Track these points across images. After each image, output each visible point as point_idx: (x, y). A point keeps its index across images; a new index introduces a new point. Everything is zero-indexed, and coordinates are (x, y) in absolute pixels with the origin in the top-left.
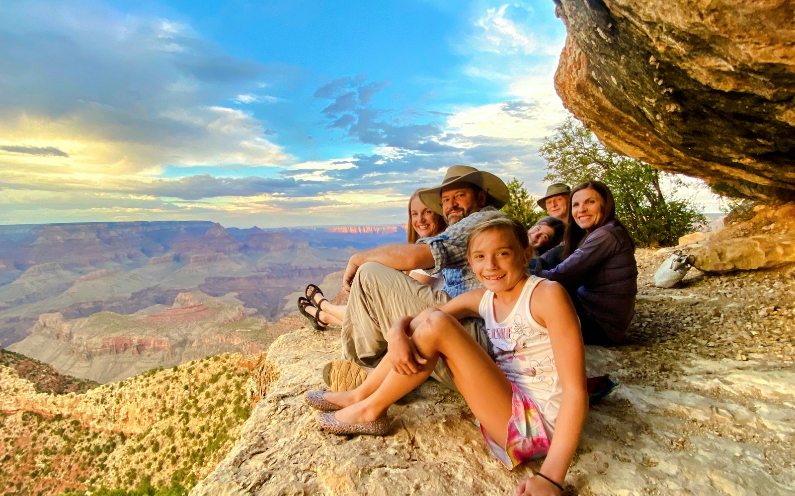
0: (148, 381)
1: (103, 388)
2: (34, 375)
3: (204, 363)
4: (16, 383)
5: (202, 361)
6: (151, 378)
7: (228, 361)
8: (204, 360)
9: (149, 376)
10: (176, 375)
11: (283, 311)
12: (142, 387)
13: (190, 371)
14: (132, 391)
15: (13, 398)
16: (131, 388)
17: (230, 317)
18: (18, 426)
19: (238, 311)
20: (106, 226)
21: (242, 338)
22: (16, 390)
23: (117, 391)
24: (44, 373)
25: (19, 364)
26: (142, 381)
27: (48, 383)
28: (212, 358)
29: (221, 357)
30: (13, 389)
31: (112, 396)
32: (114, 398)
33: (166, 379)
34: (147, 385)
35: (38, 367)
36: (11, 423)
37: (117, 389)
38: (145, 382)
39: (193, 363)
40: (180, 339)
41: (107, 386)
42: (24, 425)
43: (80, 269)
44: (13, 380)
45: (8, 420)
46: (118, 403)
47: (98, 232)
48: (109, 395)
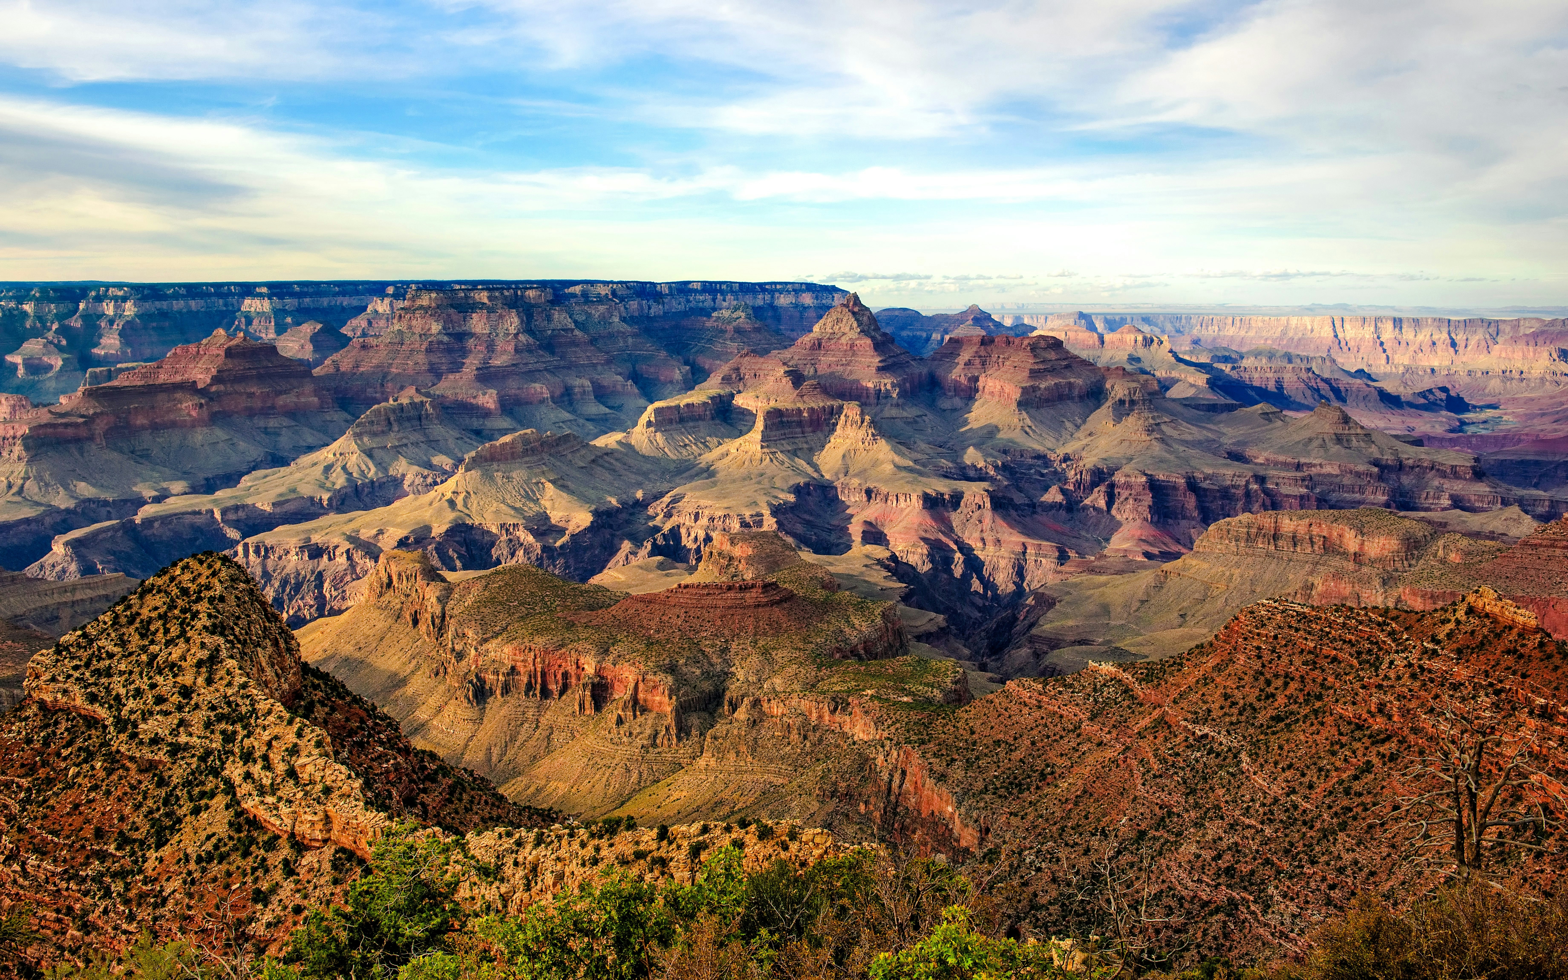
0: (598, 849)
1: (500, 836)
2: (361, 745)
3: (734, 835)
4: (328, 772)
5: (728, 829)
6: (604, 843)
7: (794, 847)
8: (735, 826)
9: (601, 837)
10: (662, 853)
11: (1032, 640)
12: (583, 865)
13: (696, 850)
14: (559, 866)
15: (319, 808)
16: (558, 859)
17: (854, 638)
18: (323, 881)
19: (879, 620)
20: (549, 294)
21: (878, 722)
22: (327, 791)
23: (528, 854)
24: (381, 743)
25: (333, 709)
26: (583, 845)
27: (387, 771)
28: (753, 828)
29: (778, 830)
30: (319, 787)
31: (516, 864)
32: (521, 873)
33: (640, 855)
34: (595, 862)
35: (370, 723)
36: (311, 870)
37: (529, 847)
38: (589, 852)
39: (705, 830)
40: (707, 686)
41: (509, 835)
42: (336, 882)
43: (476, 424)
44: (321, 762)
45: (304, 862)
46: (528, 888)
47: (527, 311)
48: (509, 860)
